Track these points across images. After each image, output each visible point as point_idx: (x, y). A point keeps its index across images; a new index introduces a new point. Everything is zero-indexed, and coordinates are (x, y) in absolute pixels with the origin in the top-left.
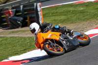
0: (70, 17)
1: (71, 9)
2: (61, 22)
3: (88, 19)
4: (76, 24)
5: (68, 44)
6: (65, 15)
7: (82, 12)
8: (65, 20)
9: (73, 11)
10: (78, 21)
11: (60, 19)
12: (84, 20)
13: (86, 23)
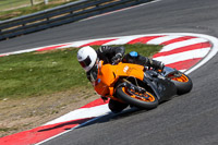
0: (27, 83)
1: (31, 64)
2: (8, 95)
3: (68, 87)
4: (41, 97)
5: (160, 88)
6: (17, 78)
7: (55, 71)
8: (16, 89)
9: (34, 69)
10: (45, 90)
11: (5, 87)
12: (59, 89)
13: (64, 95)
